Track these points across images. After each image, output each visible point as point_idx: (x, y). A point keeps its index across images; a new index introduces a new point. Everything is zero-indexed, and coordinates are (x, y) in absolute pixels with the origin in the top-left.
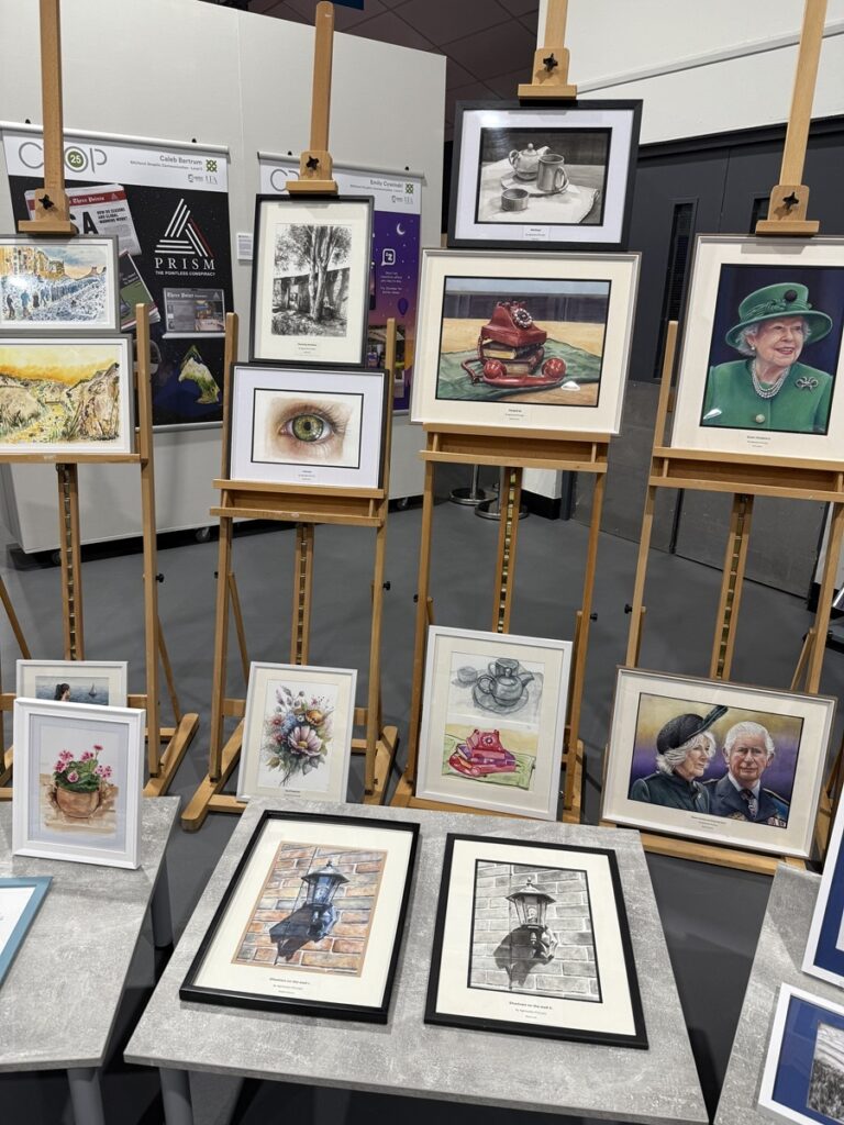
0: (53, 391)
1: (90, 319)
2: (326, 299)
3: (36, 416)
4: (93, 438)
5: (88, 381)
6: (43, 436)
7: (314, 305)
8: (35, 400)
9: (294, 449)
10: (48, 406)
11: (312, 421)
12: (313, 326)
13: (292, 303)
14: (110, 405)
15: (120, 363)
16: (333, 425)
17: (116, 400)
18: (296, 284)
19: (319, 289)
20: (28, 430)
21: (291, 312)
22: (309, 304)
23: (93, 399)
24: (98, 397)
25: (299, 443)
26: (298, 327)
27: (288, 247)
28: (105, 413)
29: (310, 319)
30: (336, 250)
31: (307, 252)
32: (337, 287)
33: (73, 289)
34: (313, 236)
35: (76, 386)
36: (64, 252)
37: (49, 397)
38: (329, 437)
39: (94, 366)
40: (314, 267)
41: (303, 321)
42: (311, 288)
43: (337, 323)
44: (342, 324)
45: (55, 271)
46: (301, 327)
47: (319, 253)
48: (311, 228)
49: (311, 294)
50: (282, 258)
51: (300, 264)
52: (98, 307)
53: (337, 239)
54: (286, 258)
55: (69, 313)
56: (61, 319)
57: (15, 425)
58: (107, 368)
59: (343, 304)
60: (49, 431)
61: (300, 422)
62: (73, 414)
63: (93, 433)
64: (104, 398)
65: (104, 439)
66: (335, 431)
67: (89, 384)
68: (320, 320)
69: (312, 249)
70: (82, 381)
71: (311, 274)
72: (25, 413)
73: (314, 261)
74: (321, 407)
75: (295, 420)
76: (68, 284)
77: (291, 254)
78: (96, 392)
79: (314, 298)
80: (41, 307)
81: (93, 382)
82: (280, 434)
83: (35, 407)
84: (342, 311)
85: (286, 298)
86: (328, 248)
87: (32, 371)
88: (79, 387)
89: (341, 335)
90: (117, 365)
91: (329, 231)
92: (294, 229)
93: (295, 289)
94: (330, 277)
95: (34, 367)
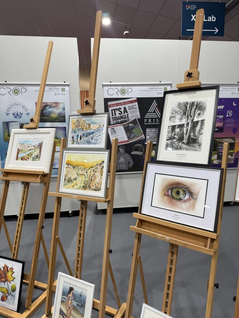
0: (82, 170)
1: (97, 144)
2: (192, 134)
3: (75, 179)
4: (93, 190)
5: (93, 167)
6: (76, 187)
7: (186, 137)
8: (76, 173)
9: (171, 203)
10: (80, 176)
11: (180, 190)
12: (184, 146)
13: (176, 136)
14: (99, 177)
15: (105, 161)
16: (191, 194)
17: (102, 175)
18: (178, 128)
19: (189, 130)
20: (72, 184)
21: (175, 140)
22: (183, 136)
23: (94, 174)
24: (96, 174)
25: (174, 201)
26: (177, 147)
27: (176, 112)
28: (97, 180)
29: (183, 143)
30: (199, 112)
31: (185, 114)
32: (198, 128)
33: (93, 133)
34: (188, 106)
35: (89, 169)
36: (91, 120)
37: (81, 172)
38: (189, 199)
39: (96, 162)
40: (187, 120)
41: (180, 144)
42: (185, 129)
43: (196, 145)
44: (199, 145)
45: (88, 127)
46: (179, 147)
47: (190, 114)
48: (187, 103)
49: (185, 132)
50: (173, 117)
51: (181, 119)
52: (100, 139)
53: (200, 107)
54: (174, 117)
55: (90, 142)
56: (88, 144)
57: (69, 182)
58: (100, 163)
59: (200, 136)
60: (79, 185)
61: (175, 190)
62: (87, 179)
63: (92, 187)
64: (98, 174)
65: (96, 190)
66: (192, 197)
67: (93, 168)
68: (188, 143)
69: (187, 112)
70: (91, 167)
71: (186, 123)
72: (72, 178)
73: (188, 117)
74: (185, 184)
75: (172, 189)
76: (91, 131)
77: (177, 115)
78: (96, 172)
79: (186, 134)
80: (82, 140)
81: (95, 168)
82: (165, 195)
83: (76, 176)
84: (199, 139)
85: (173, 134)
86: (195, 111)
87: (76, 162)
88: (90, 169)
89: (199, 151)
90: (103, 162)
91: (196, 104)
92: (179, 104)
93: (177, 130)
94: (195, 124)
95: (77, 161)
